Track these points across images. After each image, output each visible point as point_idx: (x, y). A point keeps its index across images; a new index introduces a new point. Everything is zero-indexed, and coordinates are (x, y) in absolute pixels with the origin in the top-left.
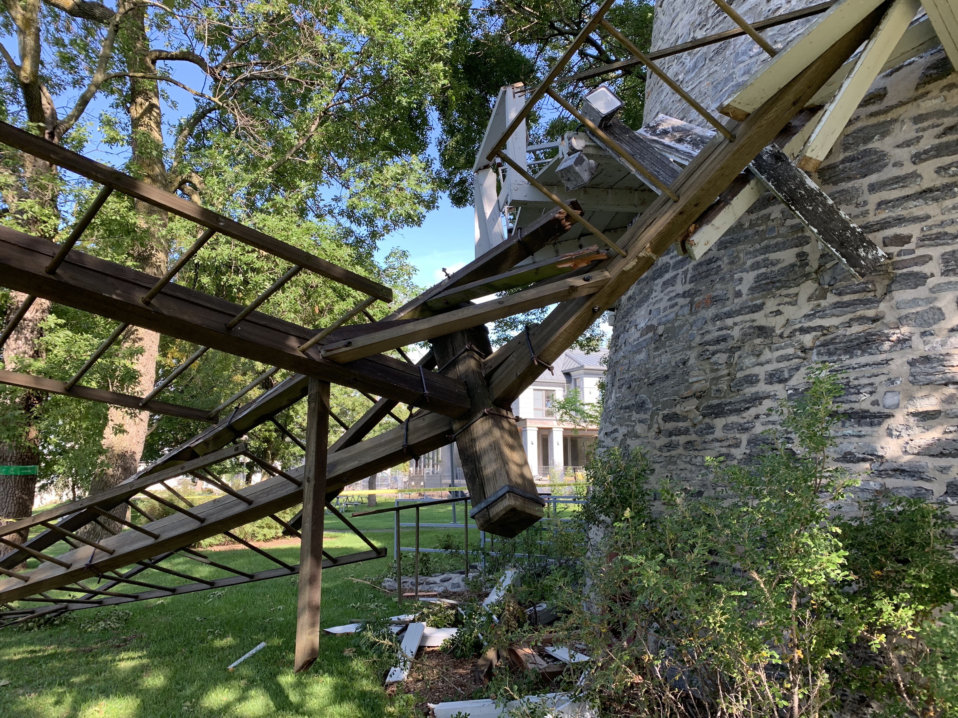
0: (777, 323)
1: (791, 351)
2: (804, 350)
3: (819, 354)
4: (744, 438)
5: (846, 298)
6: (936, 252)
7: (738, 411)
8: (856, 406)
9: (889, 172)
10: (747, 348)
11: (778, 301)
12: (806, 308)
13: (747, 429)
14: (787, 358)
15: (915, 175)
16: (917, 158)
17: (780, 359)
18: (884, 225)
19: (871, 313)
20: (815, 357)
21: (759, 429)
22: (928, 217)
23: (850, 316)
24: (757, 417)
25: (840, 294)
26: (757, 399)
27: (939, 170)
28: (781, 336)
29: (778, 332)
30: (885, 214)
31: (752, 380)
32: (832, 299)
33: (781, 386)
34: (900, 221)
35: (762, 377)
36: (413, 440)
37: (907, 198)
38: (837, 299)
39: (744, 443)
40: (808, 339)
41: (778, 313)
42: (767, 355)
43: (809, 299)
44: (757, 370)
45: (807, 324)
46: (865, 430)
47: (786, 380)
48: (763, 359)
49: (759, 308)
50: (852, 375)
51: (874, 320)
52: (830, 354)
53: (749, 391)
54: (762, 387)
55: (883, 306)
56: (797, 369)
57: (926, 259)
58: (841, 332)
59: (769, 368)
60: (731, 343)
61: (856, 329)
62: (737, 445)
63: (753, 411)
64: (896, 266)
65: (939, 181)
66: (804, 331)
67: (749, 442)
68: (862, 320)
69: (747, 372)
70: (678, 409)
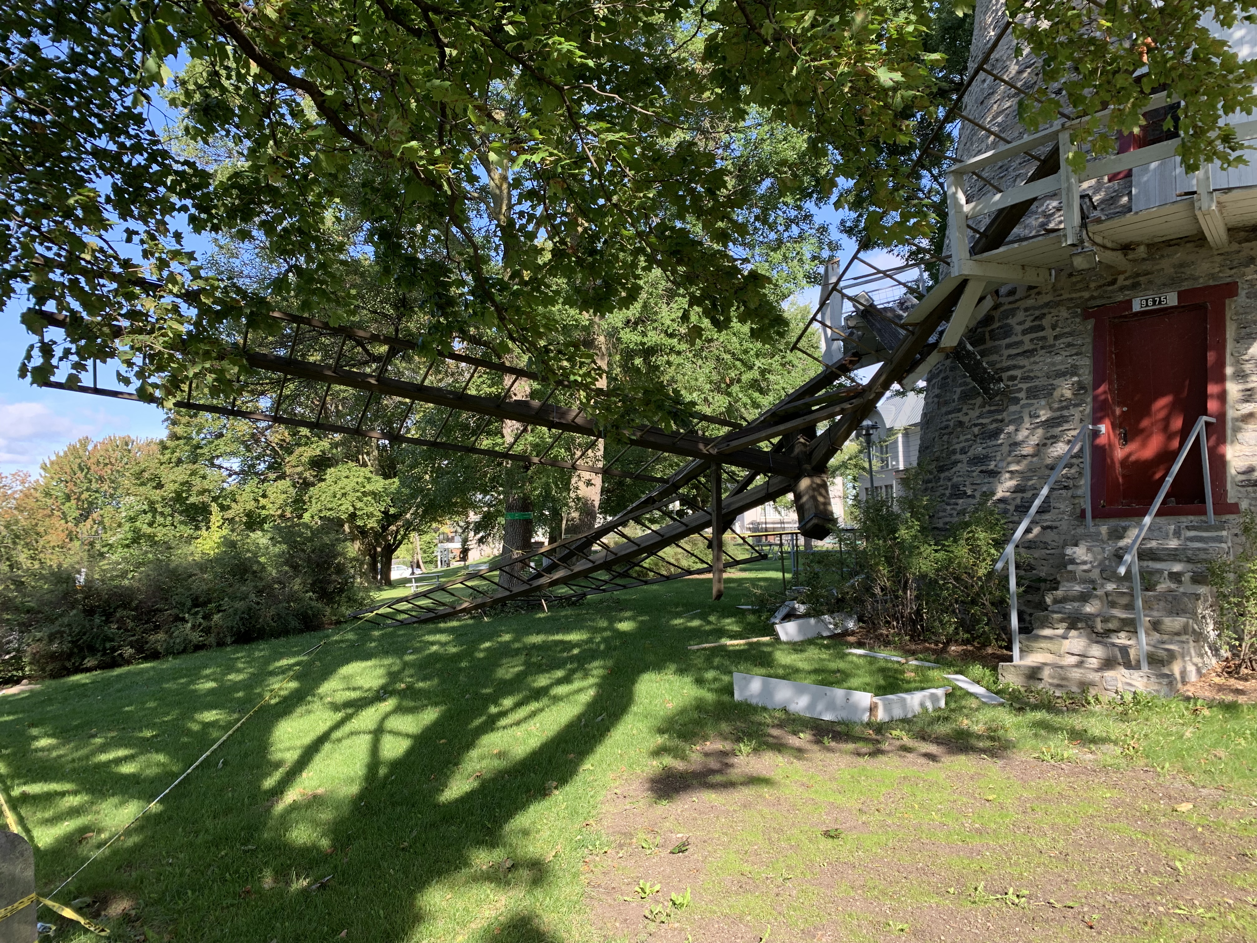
0: (965, 419)
1: (970, 436)
2: (974, 436)
3: (980, 438)
4: (949, 484)
5: (992, 408)
6: (1024, 386)
7: (948, 469)
8: (989, 467)
9: (1014, 339)
10: (955, 432)
11: (967, 407)
12: (977, 412)
13: (951, 480)
14: (967, 440)
15: (1021, 342)
16: (1024, 333)
18: (1008, 369)
19: (1000, 417)
20: (978, 440)
21: (955, 479)
22: (1024, 367)
23: (992, 418)
24: (955, 473)
25: (990, 406)
26: (956, 463)
27: (1032, 340)
28: (967, 427)
29: (966, 425)
30: (1010, 363)
31: (955, 452)
32: (987, 408)
33: (965, 456)
34: (1015, 367)
35: (959, 450)
36: (771, 490)
37: (1018, 354)
38: (989, 408)
39: (949, 487)
40: (976, 430)
41: (967, 414)
42: (961, 438)
43: (979, 407)
44: (957, 446)
45: (977, 422)
46: (991, 480)
47: (967, 452)
48: (960, 440)
49: (960, 410)
50: (989, 450)
51: (1001, 421)
52: (984, 439)
53: (953, 458)
54: (958, 456)
55: (1004, 414)
56: (972, 446)
57: (1020, 390)
58: (988, 427)
59: (961, 445)
60: (950, 430)
61: (993, 426)
62: (947, 489)
63: (954, 470)
64: (1011, 392)
65: (1031, 347)
66: (976, 425)
67: (951, 487)
68: (996, 421)
69: (954, 447)
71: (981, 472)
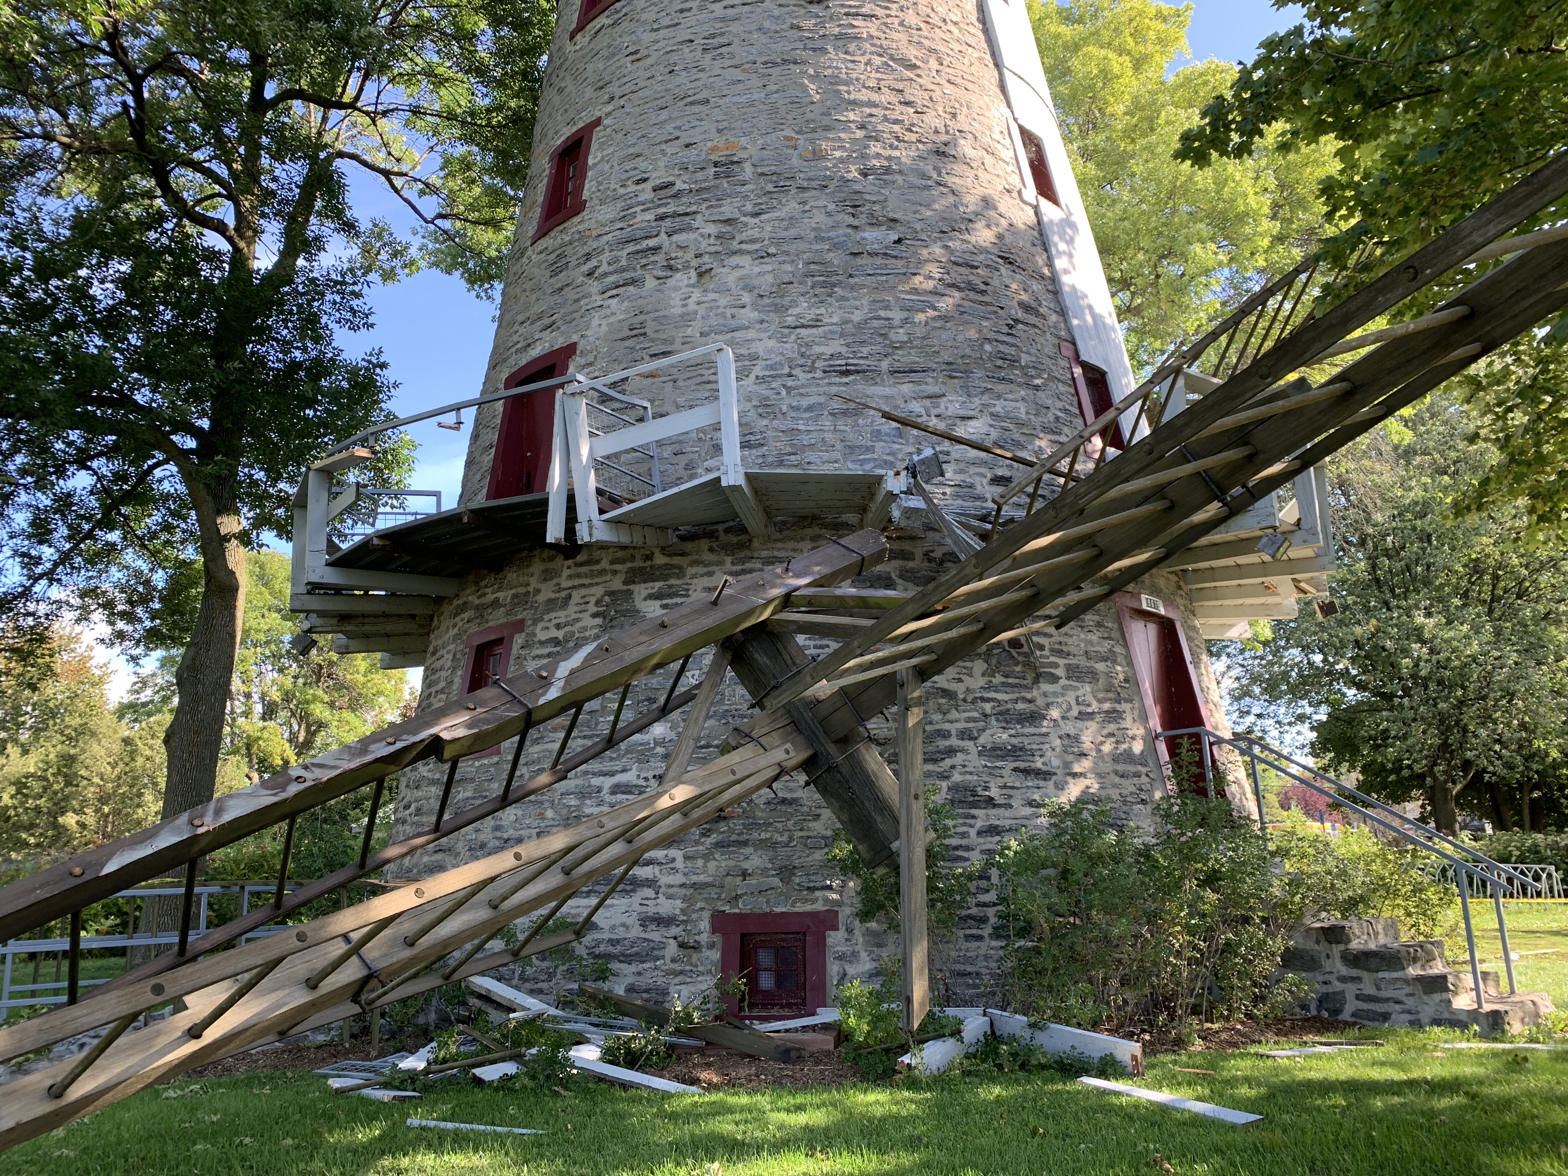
0: (959, 689)
1: (976, 714)
2: (986, 716)
3: (997, 720)
5: (1011, 680)
6: (1061, 662)
8: (1033, 765)
10: (932, 704)
11: (957, 670)
12: (982, 682)
13: (948, 777)
14: (975, 720)
17: (969, 720)
19: (1028, 696)
20: (994, 722)
21: (957, 777)
23: (1017, 695)
24: (953, 767)
25: (1007, 677)
26: (951, 751)
28: (964, 700)
29: (961, 696)
31: (946, 735)
32: (998, 679)
33: (971, 743)
35: (954, 732)
38: (1003, 680)
39: (945, 789)
40: (988, 707)
41: (960, 680)
42: (954, 715)
43: (983, 675)
44: (947, 726)
45: (986, 695)
46: (1042, 783)
47: (976, 738)
48: (950, 716)
50: (1026, 741)
51: (1030, 701)
52: (1007, 722)
53: (943, 744)
54: (954, 742)
55: (1035, 693)
56: (984, 730)
57: (1056, 665)
58: (1010, 706)
59: (961, 725)
61: (1020, 706)
63: (948, 762)
66: (983, 699)
67: (949, 789)
68: (1024, 700)
69: (938, 727)
71: (1015, 770)
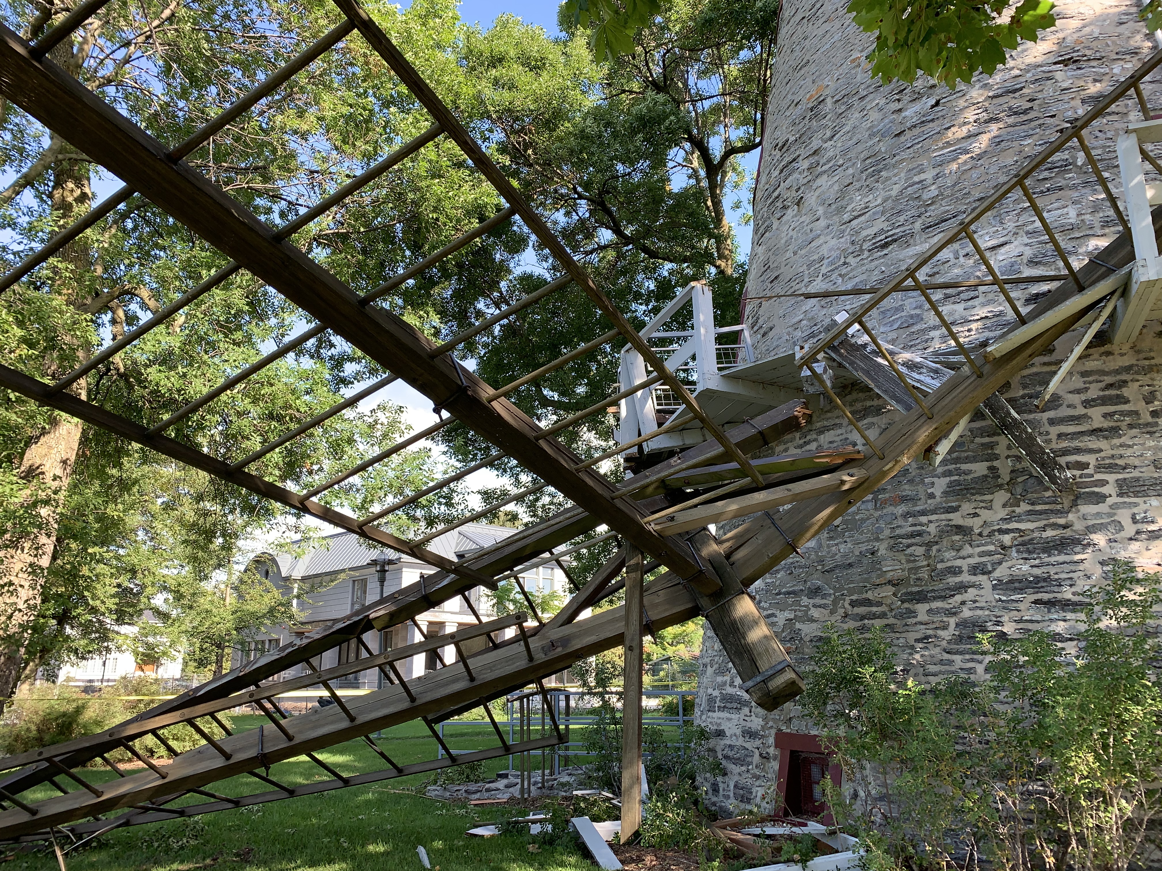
0: (976, 524)
1: (992, 548)
2: (1004, 548)
3: (1018, 552)
4: (952, 621)
5: (1038, 508)
6: (1111, 478)
7: (944, 598)
8: (1059, 596)
9: (1063, 412)
10: (945, 542)
11: (974, 505)
12: (1003, 513)
13: (955, 614)
14: (989, 554)
15: (1085, 416)
16: (1087, 403)
17: (981, 555)
18: (1065, 452)
19: (1062, 521)
20: (1014, 554)
21: (966, 613)
22: (1101, 450)
23: (1045, 522)
24: (963, 603)
25: (1033, 504)
26: (963, 587)
27: (1105, 416)
28: (980, 535)
29: (977, 531)
30: (1065, 444)
31: (956, 571)
32: (1024, 507)
33: (985, 577)
34: (1078, 451)
35: (965, 568)
37: (1082, 433)
38: (1030, 508)
39: (952, 625)
40: (1007, 539)
41: (976, 515)
42: (968, 550)
43: (1004, 506)
44: (958, 563)
45: (1005, 527)
47: (990, 572)
48: (963, 553)
49: (955, 509)
50: (1052, 571)
51: (1065, 527)
52: (1030, 552)
53: (953, 580)
54: (965, 577)
55: (1071, 517)
56: (1000, 563)
57: (1104, 483)
58: (1036, 534)
59: (972, 561)
60: (927, 538)
61: (1049, 533)
62: (945, 628)
63: (958, 598)
64: (1079, 485)
65: (1106, 424)
66: (1001, 531)
67: (957, 625)
68: (1055, 526)
69: (949, 564)
70: (870, 595)
71: (1036, 602)
